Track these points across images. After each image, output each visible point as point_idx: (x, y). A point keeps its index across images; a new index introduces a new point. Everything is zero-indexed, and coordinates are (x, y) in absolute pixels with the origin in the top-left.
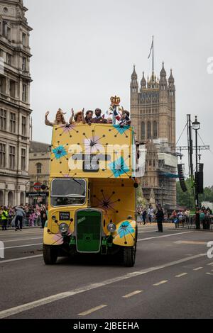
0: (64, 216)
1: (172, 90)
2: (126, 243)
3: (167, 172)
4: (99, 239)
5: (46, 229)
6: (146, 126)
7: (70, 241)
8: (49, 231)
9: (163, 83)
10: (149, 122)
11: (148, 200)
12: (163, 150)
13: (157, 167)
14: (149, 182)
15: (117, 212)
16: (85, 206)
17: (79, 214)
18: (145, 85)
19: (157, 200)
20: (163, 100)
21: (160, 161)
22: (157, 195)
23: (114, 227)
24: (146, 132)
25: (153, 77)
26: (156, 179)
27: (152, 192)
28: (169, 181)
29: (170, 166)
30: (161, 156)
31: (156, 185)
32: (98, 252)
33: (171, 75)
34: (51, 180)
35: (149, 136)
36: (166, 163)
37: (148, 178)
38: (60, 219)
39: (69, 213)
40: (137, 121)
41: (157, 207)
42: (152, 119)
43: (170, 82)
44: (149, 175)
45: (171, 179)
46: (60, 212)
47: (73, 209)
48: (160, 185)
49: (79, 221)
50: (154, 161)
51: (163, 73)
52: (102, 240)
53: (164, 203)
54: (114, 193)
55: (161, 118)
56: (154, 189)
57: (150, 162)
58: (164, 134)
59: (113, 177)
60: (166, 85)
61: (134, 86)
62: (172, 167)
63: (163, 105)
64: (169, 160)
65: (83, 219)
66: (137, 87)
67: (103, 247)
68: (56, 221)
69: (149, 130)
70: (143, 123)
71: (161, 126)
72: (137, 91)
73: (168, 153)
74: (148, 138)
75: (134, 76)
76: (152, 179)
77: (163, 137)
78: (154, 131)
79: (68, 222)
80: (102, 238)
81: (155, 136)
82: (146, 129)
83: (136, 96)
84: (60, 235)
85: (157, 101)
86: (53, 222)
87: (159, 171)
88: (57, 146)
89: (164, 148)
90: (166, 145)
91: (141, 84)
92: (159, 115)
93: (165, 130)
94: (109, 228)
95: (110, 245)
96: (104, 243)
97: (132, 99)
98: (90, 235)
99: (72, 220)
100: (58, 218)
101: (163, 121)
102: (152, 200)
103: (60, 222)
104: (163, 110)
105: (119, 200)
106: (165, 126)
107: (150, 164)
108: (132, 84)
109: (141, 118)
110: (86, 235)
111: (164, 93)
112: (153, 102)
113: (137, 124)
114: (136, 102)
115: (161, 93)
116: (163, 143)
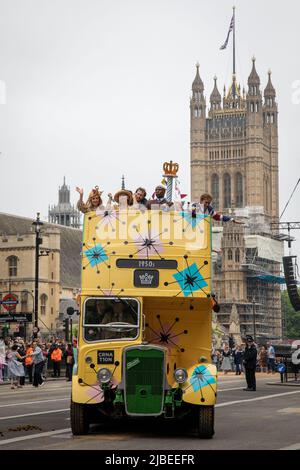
0: (105, 357)
1: (271, 112)
2: (203, 400)
3: (263, 272)
4: (161, 394)
5: (75, 378)
6: (221, 182)
7: (114, 398)
8: (80, 381)
9: (253, 100)
10: (227, 176)
11: (227, 327)
12: (255, 230)
13: (243, 261)
14: (227, 291)
15: (183, 350)
16: (137, 342)
17: (129, 355)
18: (218, 102)
19: (244, 327)
20: (255, 132)
21: (249, 250)
22: (244, 317)
23: (185, 375)
24: (221, 194)
25: (234, 86)
26: (242, 286)
27: (234, 311)
28: (268, 290)
29: (268, 261)
30: (251, 241)
31: (242, 297)
32: (159, 414)
33: (269, 84)
34: (84, 300)
35: (227, 203)
36: (261, 254)
37: (227, 285)
38: (99, 363)
39: (113, 352)
40: (203, 172)
41: (244, 340)
42: (232, 169)
43: (267, 97)
44: (227, 277)
45: (270, 285)
46: (99, 352)
47: (119, 346)
48: (250, 298)
49: (130, 365)
50: (238, 251)
51: (254, 80)
52: (165, 395)
53: (259, 334)
54: (177, 320)
55: (251, 166)
56: (238, 306)
57: (230, 252)
58: (257, 198)
59: (182, 295)
60: (259, 102)
61: (196, 105)
62: (272, 262)
63: (254, 141)
64: (266, 249)
65: (136, 361)
66: (202, 107)
67: (168, 407)
68: (92, 366)
69: (227, 190)
70: (215, 177)
71: (250, 183)
72: (203, 114)
73: (263, 234)
74: (226, 206)
75: (197, 86)
76: (234, 286)
77: (254, 203)
78: (236, 192)
79: (111, 367)
80: (166, 391)
81: (240, 202)
82: (221, 189)
83: (201, 125)
84: (98, 387)
85: (242, 133)
86: (88, 367)
87: (246, 271)
88: (93, 245)
89: (256, 226)
90: (261, 220)
91: (212, 102)
92: (246, 161)
93: (258, 191)
94: (175, 377)
95: (179, 404)
96: (169, 400)
97: (193, 131)
98: (148, 388)
99: (117, 364)
100: (95, 361)
101: (254, 173)
102: (234, 328)
103: (98, 367)
104: (254, 151)
105: (186, 332)
106: (258, 183)
107: (230, 257)
108: (193, 100)
109: (211, 167)
110: (140, 388)
111: (255, 118)
112: (235, 135)
113: (203, 178)
114: (201, 136)
115: (250, 118)
116: (255, 215)
